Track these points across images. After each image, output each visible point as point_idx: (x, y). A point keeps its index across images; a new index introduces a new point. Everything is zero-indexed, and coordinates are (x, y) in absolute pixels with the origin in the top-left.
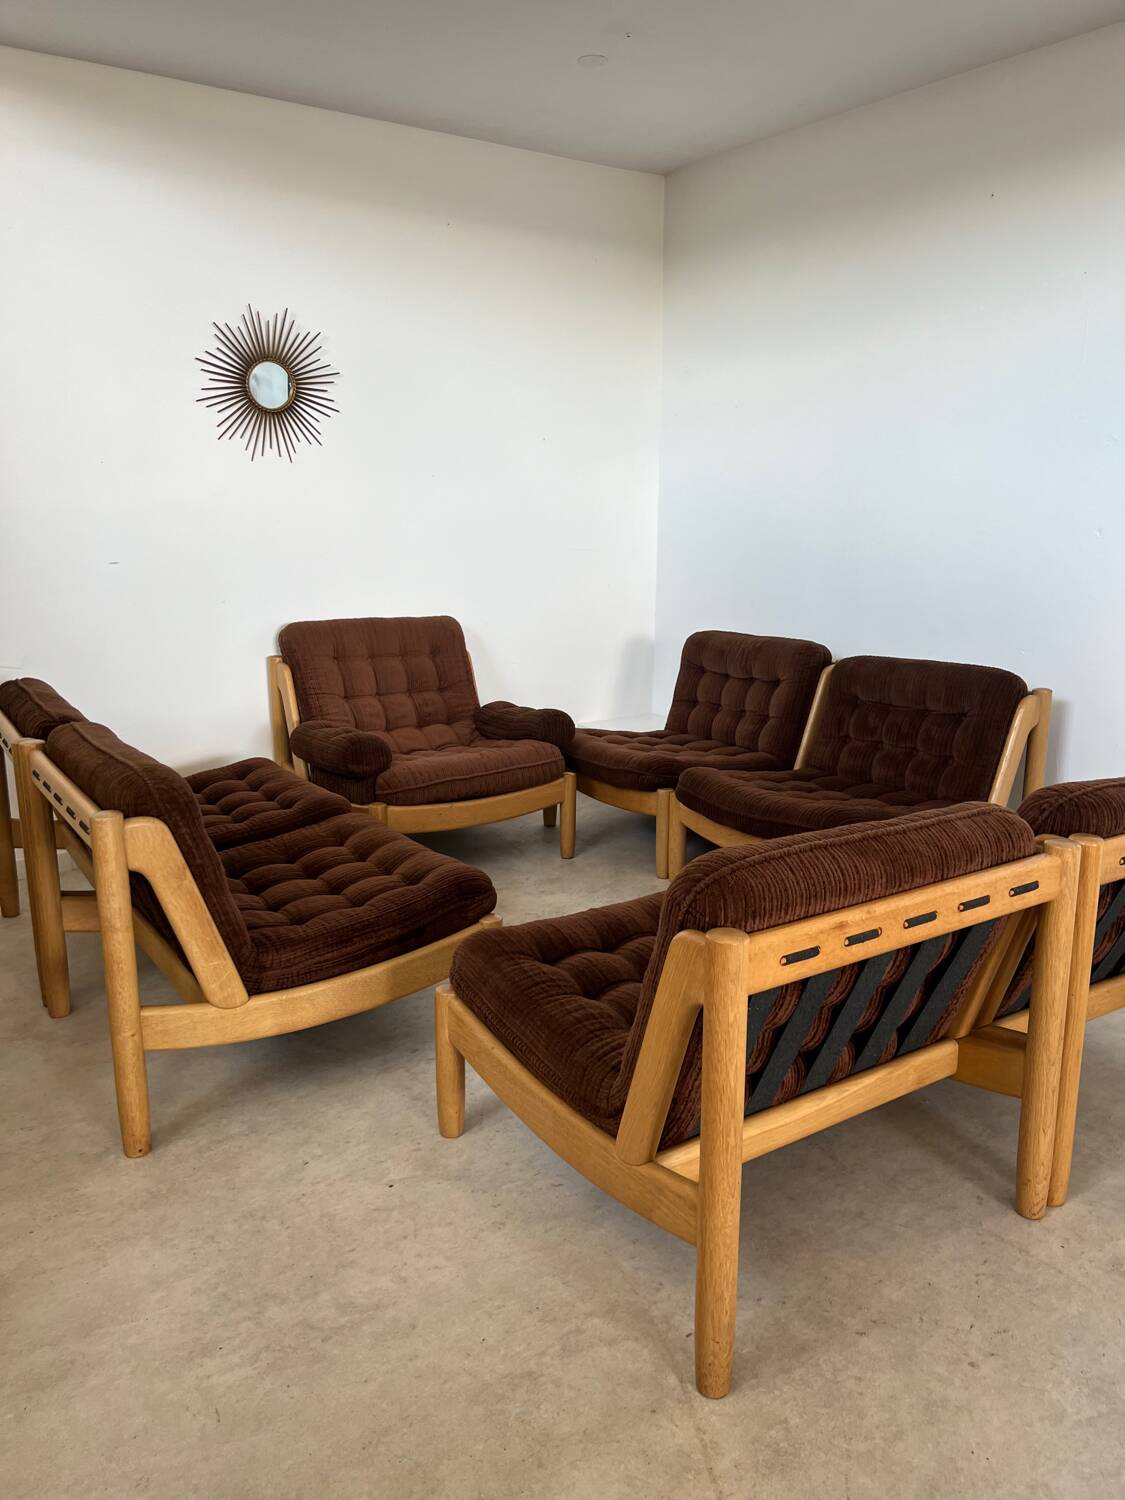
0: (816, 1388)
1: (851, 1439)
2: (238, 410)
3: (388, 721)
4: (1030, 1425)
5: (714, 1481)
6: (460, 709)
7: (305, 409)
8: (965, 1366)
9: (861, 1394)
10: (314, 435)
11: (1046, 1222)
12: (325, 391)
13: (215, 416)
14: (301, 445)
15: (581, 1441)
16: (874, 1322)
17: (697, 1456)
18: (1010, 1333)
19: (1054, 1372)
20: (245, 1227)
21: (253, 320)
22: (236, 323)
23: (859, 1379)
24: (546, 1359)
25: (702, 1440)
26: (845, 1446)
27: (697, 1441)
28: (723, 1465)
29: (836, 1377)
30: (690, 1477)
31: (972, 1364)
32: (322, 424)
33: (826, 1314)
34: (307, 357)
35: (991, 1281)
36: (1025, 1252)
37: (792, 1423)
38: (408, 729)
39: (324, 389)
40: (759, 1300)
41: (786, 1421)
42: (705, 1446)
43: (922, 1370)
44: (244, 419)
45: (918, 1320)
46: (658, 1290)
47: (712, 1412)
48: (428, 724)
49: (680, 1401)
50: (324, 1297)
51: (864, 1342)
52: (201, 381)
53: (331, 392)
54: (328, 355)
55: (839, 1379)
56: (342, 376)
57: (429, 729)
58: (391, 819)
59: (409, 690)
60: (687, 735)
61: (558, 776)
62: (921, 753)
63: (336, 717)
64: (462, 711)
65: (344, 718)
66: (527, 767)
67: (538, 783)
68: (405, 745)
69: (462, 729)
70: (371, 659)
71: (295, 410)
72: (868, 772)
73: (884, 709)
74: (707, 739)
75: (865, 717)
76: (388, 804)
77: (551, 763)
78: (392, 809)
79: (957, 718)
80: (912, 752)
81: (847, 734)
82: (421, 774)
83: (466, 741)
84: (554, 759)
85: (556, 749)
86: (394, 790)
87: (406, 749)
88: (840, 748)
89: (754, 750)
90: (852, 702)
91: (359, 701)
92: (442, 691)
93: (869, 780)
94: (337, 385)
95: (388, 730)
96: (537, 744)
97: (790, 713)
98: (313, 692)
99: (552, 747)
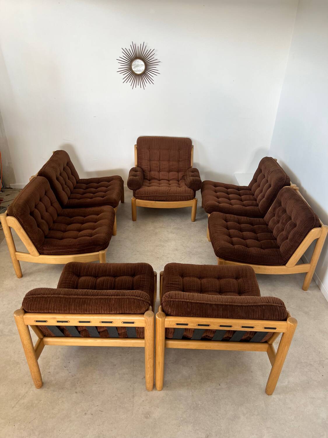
0: (54, 398)
1: (45, 412)
2: (129, 74)
3: (160, 169)
4: (77, 433)
5: (17, 403)
7: (149, 73)
8: (84, 414)
9: (59, 405)
10: (151, 81)
11: (149, 393)
12: (156, 67)
13: (122, 76)
14: (147, 84)
15: (9, 381)
16: (82, 392)
17: (20, 397)
18: (102, 412)
19: (97, 427)
20: (16, 304)
21: (134, 46)
22: (129, 48)
23: (63, 402)
24: (23, 362)
25: (25, 394)
26: (43, 413)
27: (24, 394)
28: (22, 401)
29: (60, 398)
30: (15, 400)
31: (85, 414)
32: (154, 78)
33: (77, 384)
34: (151, 57)
35: (116, 398)
36: (133, 396)
37: (41, 402)
38: (165, 172)
39: (155, 67)
40: (70, 373)
41: (41, 401)
42: (23, 396)
43: (76, 407)
44: (130, 77)
45: (90, 397)
46: (57, 359)
47: (33, 391)
48: (172, 171)
49: (31, 385)
50: (10, 326)
51: (75, 395)
52: (118, 66)
53: (158, 67)
54: (158, 56)
55: (60, 399)
56: (162, 62)
58: (137, 203)
59: (169, 160)
60: (250, 191)
61: (190, 199)
62: (284, 232)
63: (145, 166)
64: (183, 169)
65: (147, 167)
66: (180, 196)
67: (183, 200)
68: (161, 177)
69: (180, 175)
70: (160, 150)
71: (146, 74)
72: (273, 229)
73: (284, 211)
74: (253, 195)
75: (279, 211)
76: (137, 199)
77: (188, 196)
78: (137, 200)
79: (295, 225)
80: (283, 230)
81: (275, 214)
82: (147, 192)
83: (179, 179)
84: (189, 195)
85: (192, 191)
86: (139, 196)
87: (161, 179)
88: (272, 218)
89: (258, 206)
90: (280, 204)
91: (153, 162)
92: (179, 162)
93: (272, 232)
94: (160, 65)
95: (159, 171)
96: (187, 189)
97: (268, 199)
98: (140, 158)
99: (191, 191)
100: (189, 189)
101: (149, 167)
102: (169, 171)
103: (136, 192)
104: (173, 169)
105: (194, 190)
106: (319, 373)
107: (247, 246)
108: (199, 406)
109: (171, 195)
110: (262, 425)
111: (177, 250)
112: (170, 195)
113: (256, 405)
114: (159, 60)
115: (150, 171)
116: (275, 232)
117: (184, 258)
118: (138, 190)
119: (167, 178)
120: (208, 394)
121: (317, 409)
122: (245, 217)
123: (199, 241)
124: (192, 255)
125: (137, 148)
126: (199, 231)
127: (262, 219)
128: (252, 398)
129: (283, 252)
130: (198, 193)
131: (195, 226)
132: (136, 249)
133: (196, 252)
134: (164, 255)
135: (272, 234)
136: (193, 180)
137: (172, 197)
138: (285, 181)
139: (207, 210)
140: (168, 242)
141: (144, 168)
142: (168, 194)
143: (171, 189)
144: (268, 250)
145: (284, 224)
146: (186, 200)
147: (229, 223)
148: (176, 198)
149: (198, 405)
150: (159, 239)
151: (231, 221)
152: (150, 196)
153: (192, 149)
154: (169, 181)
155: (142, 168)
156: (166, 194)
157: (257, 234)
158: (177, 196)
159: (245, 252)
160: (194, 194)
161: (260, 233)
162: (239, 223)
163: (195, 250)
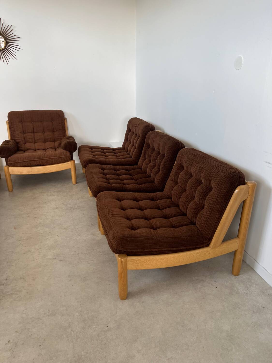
3: (35, 141)
6: (58, 138)
7: (11, 49)
10: (14, 57)
12: (16, 43)
14: (11, 60)
32: (17, 53)
34: (9, 32)
38: (40, 143)
48: (48, 141)
53: (18, 43)
54: (16, 32)
56: (22, 38)
57: (47, 143)
58: (10, 170)
59: (44, 132)
60: (124, 150)
61: (67, 161)
62: (156, 167)
63: (19, 138)
64: (59, 138)
65: (21, 139)
66: (56, 158)
67: (60, 163)
68: (37, 147)
69: (57, 144)
70: (32, 123)
71: (7, 49)
72: (146, 170)
73: (153, 150)
74: (127, 152)
75: (149, 152)
76: (9, 166)
77: (64, 157)
78: (10, 168)
79: (164, 156)
80: (155, 166)
81: (146, 157)
82: (21, 158)
83: (56, 147)
84: (66, 156)
85: (68, 153)
86: (11, 163)
87: (36, 149)
88: (144, 161)
89: (131, 157)
90: (149, 146)
91: (27, 134)
92: (54, 132)
93: (147, 173)
94: (20, 41)
95: (35, 142)
96: (63, 151)
97: (138, 148)
98: (13, 131)
99: (66, 152)
100: (65, 151)
101: (23, 139)
102: (45, 141)
103: (8, 160)
104: (48, 139)
105: (70, 152)
106: (212, 286)
107: (124, 184)
108: (83, 357)
109: (47, 158)
110: (161, 357)
111: (57, 208)
112: (45, 159)
113: (152, 336)
114: (18, 36)
115: (25, 143)
116: (148, 171)
117: (65, 214)
118: (10, 157)
119: (43, 148)
120: (93, 340)
121: (219, 322)
122: (121, 166)
123: (81, 198)
124: (73, 210)
125: (9, 123)
126: (80, 191)
127: (136, 166)
128: (147, 330)
129: (158, 183)
130: (75, 155)
131: (77, 187)
132: (10, 214)
133: (78, 207)
134: (42, 215)
135: (146, 174)
136: (68, 142)
137: (48, 160)
138: (151, 128)
139: (84, 165)
140: (47, 203)
141: (18, 140)
142: (43, 158)
143: (45, 153)
144: (144, 185)
145: (155, 160)
146: (63, 162)
147: (105, 171)
148: (53, 161)
149: (81, 356)
150: (37, 202)
151: (108, 169)
152: (24, 162)
153: (66, 120)
154: (45, 150)
155: (15, 141)
156: (41, 158)
157: (133, 176)
158: (52, 158)
159: (123, 187)
160: (71, 156)
161: (136, 175)
162: (116, 170)
163: (76, 205)
